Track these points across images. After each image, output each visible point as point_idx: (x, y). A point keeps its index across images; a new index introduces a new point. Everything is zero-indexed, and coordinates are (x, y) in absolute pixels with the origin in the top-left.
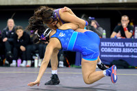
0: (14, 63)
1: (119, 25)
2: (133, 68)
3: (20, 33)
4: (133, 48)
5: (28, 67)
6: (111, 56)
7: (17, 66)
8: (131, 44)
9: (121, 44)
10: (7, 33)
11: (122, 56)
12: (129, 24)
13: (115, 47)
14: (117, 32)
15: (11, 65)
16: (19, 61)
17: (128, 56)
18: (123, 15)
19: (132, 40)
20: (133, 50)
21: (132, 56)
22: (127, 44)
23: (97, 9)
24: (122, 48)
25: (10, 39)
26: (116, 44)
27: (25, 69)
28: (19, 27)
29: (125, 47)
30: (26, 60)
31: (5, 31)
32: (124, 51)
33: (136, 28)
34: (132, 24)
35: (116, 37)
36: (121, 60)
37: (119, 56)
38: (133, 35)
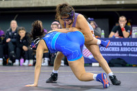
0: (17, 62)
1: (117, 25)
2: (130, 66)
3: (22, 34)
4: (131, 47)
5: (30, 66)
6: (109, 55)
7: (20, 65)
8: (128, 43)
9: (118, 44)
10: (10, 33)
11: (120, 55)
12: (126, 24)
13: (113, 46)
14: (115, 32)
15: (14, 64)
16: (22, 60)
17: (126, 55)
18: (121, 16)
19: (130, 39)
20: (131, 49)
21: (130, 55)
22: (125, 44)
23: (96, 10)
24: (120, 47)
25: (14, 40)
26: (115, 44)
27: (27, 68)
28: (21, 28)
29: (123, 46)
30: (29, 59)
31: (8, 32)
32: (122, 50)
33: (133, 28)
34: (129, 24)
35: (114, 37)
36: (119, 58)
37: (117, 55)
38: (131, 35)
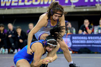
0: (16, 51)
2: (93, 53)
9: (85, 38)
22: (89, 38)
24: (86, 40)
26: (82, 38)
28: (18, 27)
29: (88, 40)
33: (95, 27)
